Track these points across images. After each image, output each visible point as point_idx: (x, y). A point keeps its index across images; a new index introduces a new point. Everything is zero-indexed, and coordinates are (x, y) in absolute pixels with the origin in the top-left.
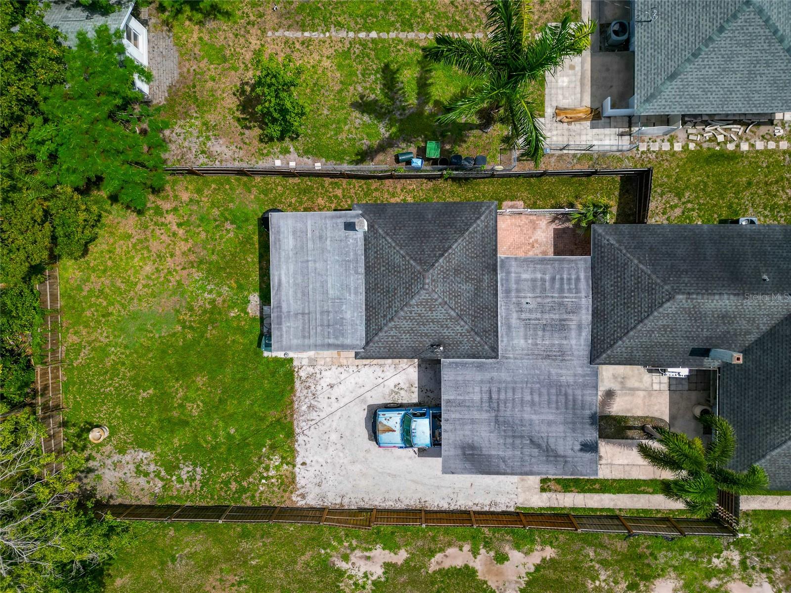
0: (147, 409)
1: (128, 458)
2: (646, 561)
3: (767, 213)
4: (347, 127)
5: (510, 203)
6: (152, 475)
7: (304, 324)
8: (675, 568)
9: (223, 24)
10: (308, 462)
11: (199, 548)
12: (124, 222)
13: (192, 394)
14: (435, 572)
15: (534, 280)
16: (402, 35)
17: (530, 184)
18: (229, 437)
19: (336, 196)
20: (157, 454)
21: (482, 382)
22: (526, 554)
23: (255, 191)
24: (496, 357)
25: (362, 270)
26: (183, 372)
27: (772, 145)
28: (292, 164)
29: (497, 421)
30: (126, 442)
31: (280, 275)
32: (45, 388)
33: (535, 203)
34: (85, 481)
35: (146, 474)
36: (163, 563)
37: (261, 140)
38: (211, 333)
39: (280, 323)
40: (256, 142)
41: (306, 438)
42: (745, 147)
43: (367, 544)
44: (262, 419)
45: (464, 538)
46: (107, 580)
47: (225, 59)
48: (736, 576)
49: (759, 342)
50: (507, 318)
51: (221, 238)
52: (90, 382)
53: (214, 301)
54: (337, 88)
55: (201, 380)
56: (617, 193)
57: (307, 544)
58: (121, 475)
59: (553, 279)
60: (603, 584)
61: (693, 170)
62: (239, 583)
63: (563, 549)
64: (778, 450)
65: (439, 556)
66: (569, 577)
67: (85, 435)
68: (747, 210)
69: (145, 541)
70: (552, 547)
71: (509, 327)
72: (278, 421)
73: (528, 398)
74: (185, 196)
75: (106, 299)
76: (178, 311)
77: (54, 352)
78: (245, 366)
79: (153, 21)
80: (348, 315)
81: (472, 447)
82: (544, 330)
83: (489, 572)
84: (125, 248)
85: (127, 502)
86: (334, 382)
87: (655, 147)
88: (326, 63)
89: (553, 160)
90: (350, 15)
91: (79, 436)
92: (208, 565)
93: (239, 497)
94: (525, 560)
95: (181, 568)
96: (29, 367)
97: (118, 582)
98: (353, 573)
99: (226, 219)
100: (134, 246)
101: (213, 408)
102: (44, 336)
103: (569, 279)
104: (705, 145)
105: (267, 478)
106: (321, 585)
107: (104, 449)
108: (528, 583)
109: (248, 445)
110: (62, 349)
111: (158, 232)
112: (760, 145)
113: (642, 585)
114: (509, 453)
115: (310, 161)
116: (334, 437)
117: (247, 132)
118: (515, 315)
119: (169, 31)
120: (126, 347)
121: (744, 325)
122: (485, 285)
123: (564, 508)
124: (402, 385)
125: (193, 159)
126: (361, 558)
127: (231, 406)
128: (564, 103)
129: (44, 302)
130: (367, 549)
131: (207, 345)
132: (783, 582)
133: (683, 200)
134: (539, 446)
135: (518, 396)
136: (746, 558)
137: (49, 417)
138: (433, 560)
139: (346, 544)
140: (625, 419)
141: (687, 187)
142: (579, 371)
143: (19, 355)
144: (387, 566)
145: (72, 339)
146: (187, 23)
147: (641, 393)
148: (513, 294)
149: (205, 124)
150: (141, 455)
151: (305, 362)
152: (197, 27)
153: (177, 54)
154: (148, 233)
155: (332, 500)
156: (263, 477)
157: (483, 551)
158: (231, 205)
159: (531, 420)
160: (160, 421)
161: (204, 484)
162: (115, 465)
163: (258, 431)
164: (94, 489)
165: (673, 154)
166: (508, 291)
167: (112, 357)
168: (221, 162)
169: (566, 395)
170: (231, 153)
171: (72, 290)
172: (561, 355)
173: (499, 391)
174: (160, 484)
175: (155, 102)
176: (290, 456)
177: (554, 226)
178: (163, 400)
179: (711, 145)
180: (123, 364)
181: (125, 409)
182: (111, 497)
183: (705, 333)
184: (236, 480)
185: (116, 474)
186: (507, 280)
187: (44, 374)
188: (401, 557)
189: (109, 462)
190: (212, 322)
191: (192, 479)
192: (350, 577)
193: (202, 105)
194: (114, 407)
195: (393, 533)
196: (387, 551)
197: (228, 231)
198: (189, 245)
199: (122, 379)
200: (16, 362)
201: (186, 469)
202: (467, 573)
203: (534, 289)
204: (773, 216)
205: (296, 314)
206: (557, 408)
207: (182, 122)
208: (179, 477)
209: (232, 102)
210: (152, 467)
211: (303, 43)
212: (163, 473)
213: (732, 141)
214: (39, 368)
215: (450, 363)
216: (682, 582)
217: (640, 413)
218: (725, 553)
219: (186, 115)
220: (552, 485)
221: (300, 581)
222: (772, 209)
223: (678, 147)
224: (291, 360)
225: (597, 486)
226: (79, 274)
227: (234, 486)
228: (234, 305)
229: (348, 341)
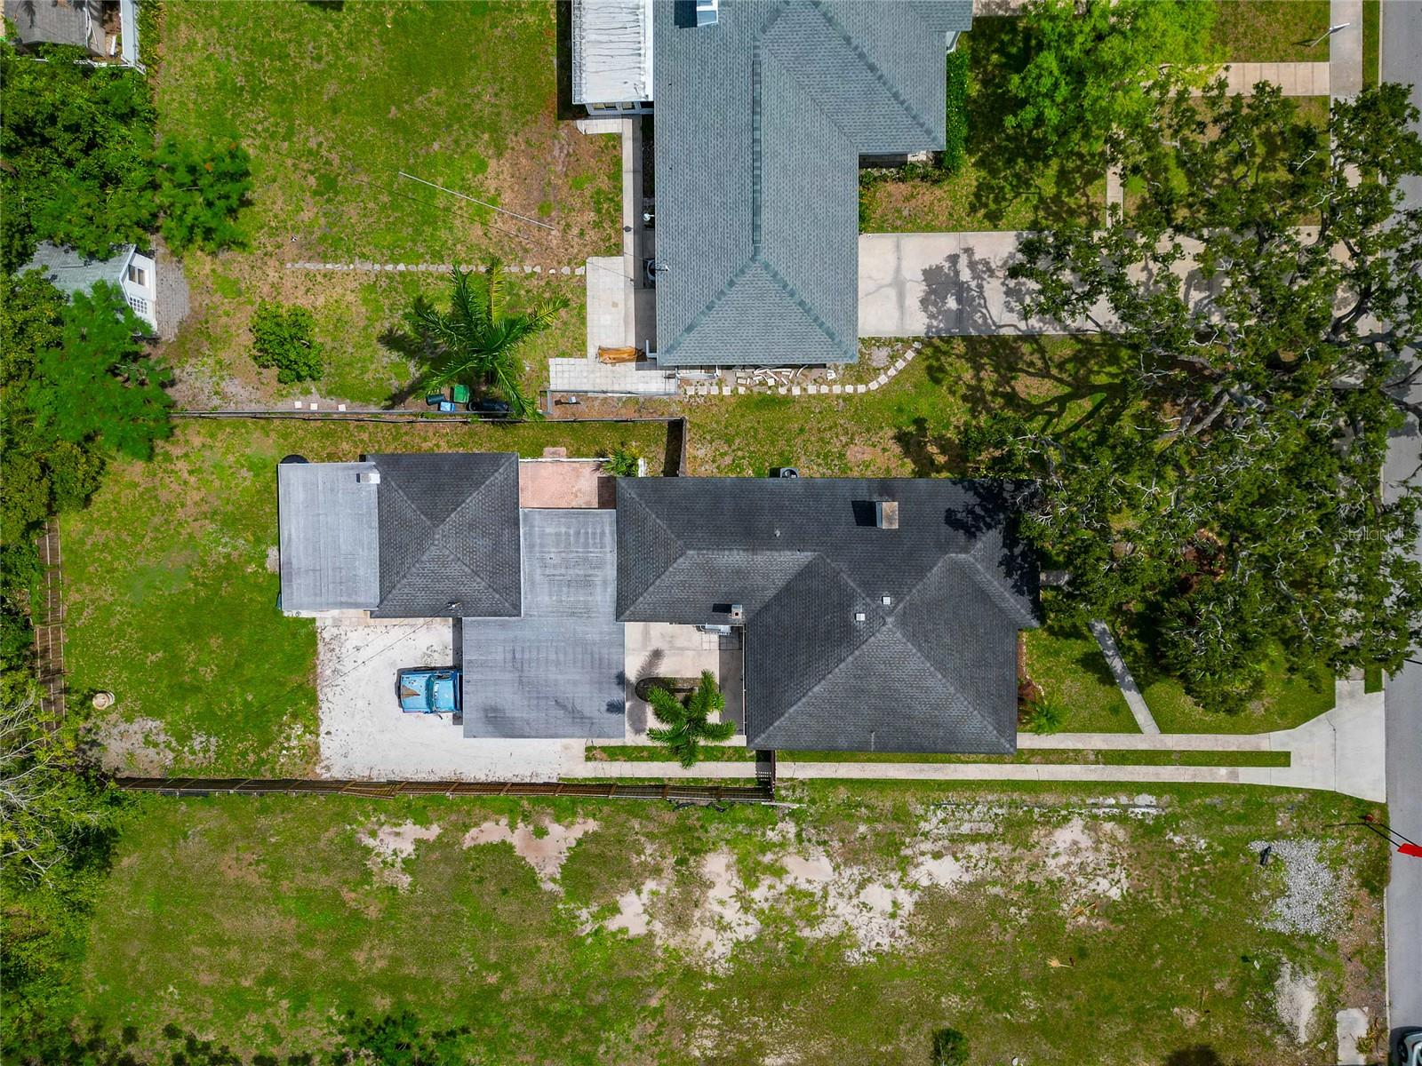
0: (155, 675)
1: (135, 727)
2: (696, 834)
3: (820, 461)
4: (373, 366)
5: (552, 449)
6: (162, 746)
7: (315, 580)
8: (728, 842)
9: (236, 255)
10: (333, 731)
11: (213, 824)
12: (130, 468)
13: (205, 657)
14: (470, 849)
15: (558, 535)
16: (432, 268)
17: (573, 429)
18: (246, 704)
19: (362, 441)
20: (168, 723)
21: (505, 641)
22: (567, 827)
23: (273, 435)
24: (519, 615)
25: (376, 524)
26: (194, 632)
27: (824, 389)
28: (314, 407)
29: (521, 682)
30: (133, 710)
31: (290, 530)
32: (46, 650)
33: (578, 449)
34: (89, 753)
35: (156, 745)
36: (174, 841)
37: (280, 381)
38: (226, 590)
39: (290, 581)
40: (275, 383)
41: (330, 705)
42: (796, 391)
43: (397, 817)
44: (282, 685)
45: (501, 812)
46: (113, 860)
47: (240, 293)
48: (791, 849)
49: (777, 597)
50: (531, 575)
51: (237, 486)
52: (94, 645)
53: (230, 555)
54: (362, 324)
55: (214, 643)
56: (665, 440)
57: (332, 820)
58: (128, 745)
59: (578, 533)
60: (649, 859)
61: (743, 416)
62: (258, 863)
63: (607, 822)
64: (795, 707)
65: (473, 831)
66: (612, 852)
67: (88, 703)
68: (799, 458)
69: (155, 818)
70: (595, 819)
71: (533, 584)
72: (300, 686)
73: (553, 657)
74: (197, 441)
75: (110, 553)
76: (189, 566)
77: (55, 611)
78: (263, 626)
79: (161, 250)
80: (361, 572)
81: (495, 709)
82: (569, 586)
83: (528, 847)
84: (131, 498)
85: (135, 775)
86: (360, 644)
87: (703, 391)
88: (350, 297)
89: (596, 403)
90: (376, 246)
91: (82, 703)
92: (223, 842)
93: (258, 770)
94: (566, 834)
95: (193, 846)
96: (27, 626)
97: (126, 862)
98: (382, 850)
99: (243, 466)
100: (141, 495)
101: (230, 672)
102: (43, 594)
103: (594, 534)
104: (756, 390)
105: (287, 749)
106: (346, 864)
107: (109, 717)
108: (569, 859)
109: (267, 712)
110: (63, 608)
111: (167, 480)
112: (812, 390)
113: (691, 861)
114: (534, 715)
115: (333, 403)
116: (361, 704)
117: (264, 371)
118: (538, 571)
119: (179, 262)
120: (132, 606)
121: (760, 581)
122: (505, 539)
123: (610, 779)
124: (434, 648)
125: (205, 401)
126: (390, 834)
127: (249, 670)
128: (607, 344)
129: (44, 558)
130: (396, 825)
131: (221, 604)
132: (841, 855)
133: (734, 447)
134: (564, 707)
135: (542, 655)
136: (802, 830)
137: (49, 681)
138: (467, 835)
139: (375, 819)
140: (674, 680)
141: (737, 434)
142: (606, 628)
143: (17, 614)
144: (419, 843)
145: (74, 597)
146: (199, 253)
147: (691, 653)
148: (537, 549)
149: (219, 362)
150: (150, 724)
151: (329, 622)
152: (209, 258)
153: (188, 287)
154: (157, 480)
155: (360, 772)
156: (284, 748)
157: (521, 825)
158: (248, 451)
159: (556, 680)
160: (170, 687)
161: (219, 755)
162: (122, 735)
163: (278, 697)
164: (98, 760)
165: (722, 398)
166: (531, 547)
167: (118, 616)
168: (236, 403)
169: (592, 653)
170: (247, 394)
171: (74, 543)
172: (586, 612)
173: (523, 651)
174: (171, 755)
175: (163, 339)
176: (313, 725)
177: (598, 474)
178: (173, 663)
179: (763, 389)
180: (130, 624)
181: (132, 674)
182: (117, 769)
183: (724, 589)
184: (253, 751)
185: (123, 744)
186: (531, 534)
187: (44, 635)
188: (433, 832)
189: (115, 731)
190: (227, 578)
191: (206, 750)
192: (378, 855)
193: (214, 342)
194: (120, 672)
195: (425, 807)
196: (418, 827)
197: (245, 479)
198: (202, 494)
199: (129, 641)
200: (14, 621)
201: (199, 739)
202: (506, 848)
203: (558, 545)
204: (827, 464)
205: (307, 571)
206: (583, 668)
207: (193, 361)
208: (191, 748)
209: (248, 339)
210: (162, 738)
211: (325, 276)
212: (174, 744)
213: (782, 385)
214: (38, 629)
215: (472, 622)
216: (735, 857)
217: (689, 675)
218: (780, 825)
219: (198, 352)
220: (598, 754)
221: (324, 859)
222: (826, 457)
223: (726, 391)
224: (314, 620)
225: (645, 754)
226: (81, 526)
227: (252, 757)
228: (252, 559)
229: (361, 600)
